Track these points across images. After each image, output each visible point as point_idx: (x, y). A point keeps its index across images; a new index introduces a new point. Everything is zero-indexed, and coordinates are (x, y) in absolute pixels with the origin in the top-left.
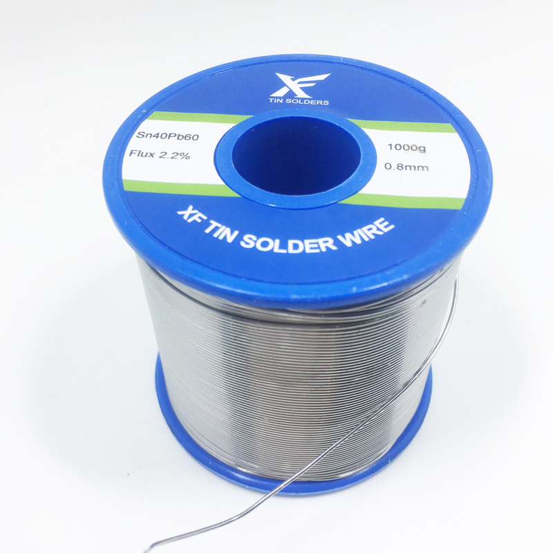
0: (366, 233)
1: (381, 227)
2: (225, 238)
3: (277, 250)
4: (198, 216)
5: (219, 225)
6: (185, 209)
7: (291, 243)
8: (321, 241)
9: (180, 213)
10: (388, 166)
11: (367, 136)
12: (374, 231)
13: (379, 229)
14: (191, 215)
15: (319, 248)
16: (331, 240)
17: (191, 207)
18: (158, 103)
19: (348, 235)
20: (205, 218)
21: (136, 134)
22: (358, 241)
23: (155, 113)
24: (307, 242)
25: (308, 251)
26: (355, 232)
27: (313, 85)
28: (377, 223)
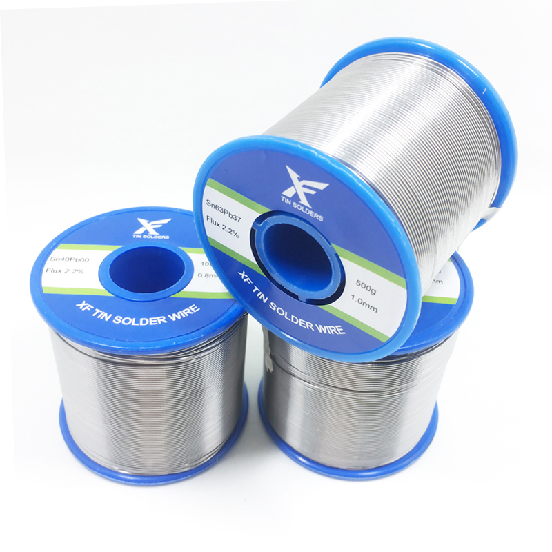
0: (184, 313)
1: (193, 310)
2: (104, 318)
3: (133, 324)
4: (89, 307)
5: (101, 311)
6: (81, 303)
7: (142, 320)
8: (158, 318)
9: (77, 305)
10: (200, 275)
11: (189, 258)
12: (189, 312)
13: (191, 311)
14: (84, 307)
15: (157, 322)
16: (164, 318)
17: (84, 302)
18: (63, 239)
19: (174, 315)
20: (92, 307)
21: (50, 258)
22: (179, 318)
23: (61, 245)
24: (151, 319)
25: (151, 324)
26: (178, 313)
27: (160, 226)
28: (190, 308)
